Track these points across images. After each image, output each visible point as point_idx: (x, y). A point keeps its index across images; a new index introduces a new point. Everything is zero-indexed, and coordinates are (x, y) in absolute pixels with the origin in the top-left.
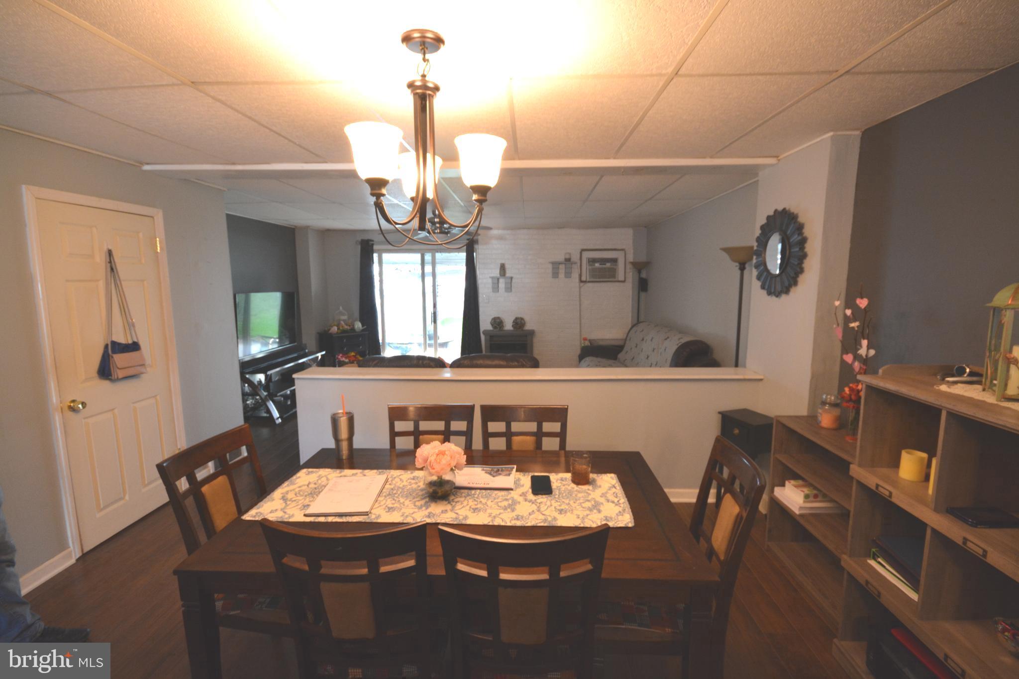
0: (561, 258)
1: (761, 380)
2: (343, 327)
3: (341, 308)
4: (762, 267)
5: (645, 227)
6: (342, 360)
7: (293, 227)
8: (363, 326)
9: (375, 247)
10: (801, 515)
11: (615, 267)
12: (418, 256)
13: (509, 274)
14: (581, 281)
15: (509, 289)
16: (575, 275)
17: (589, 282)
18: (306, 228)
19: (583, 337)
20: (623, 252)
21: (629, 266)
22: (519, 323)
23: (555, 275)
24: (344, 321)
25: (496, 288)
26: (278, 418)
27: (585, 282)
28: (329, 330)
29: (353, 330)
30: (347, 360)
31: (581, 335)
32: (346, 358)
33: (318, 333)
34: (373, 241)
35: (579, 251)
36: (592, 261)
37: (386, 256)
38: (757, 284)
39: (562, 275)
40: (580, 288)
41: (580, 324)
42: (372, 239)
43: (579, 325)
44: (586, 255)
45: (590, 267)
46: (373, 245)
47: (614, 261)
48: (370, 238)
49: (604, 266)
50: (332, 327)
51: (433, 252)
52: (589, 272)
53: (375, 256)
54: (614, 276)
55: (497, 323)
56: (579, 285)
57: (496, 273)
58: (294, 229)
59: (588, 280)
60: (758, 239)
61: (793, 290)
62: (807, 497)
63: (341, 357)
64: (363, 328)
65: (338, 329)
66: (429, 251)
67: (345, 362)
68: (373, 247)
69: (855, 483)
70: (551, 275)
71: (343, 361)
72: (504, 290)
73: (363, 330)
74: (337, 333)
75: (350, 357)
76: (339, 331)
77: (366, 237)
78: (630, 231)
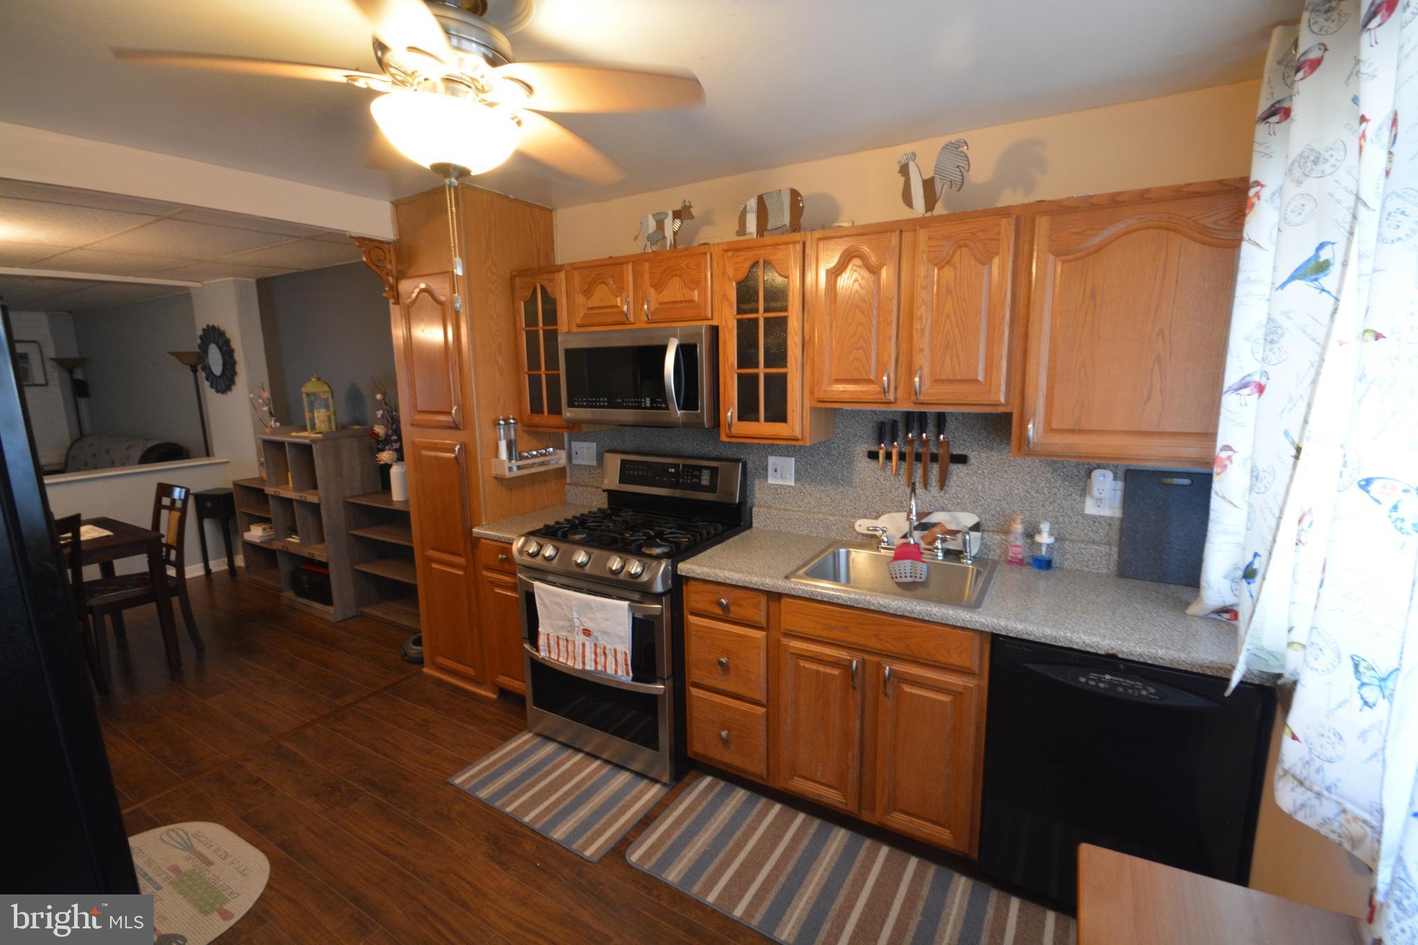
1: (227, 462)
4: (207, 369)
10: (262, 542)
11: (25, 365)
20: (36, 344)
38: (207, 384)
47: (24, 357)
60: (200, 347)
61: (234, 388)
62: (264, 529)
69: (295, 503)
78: (42, 317)
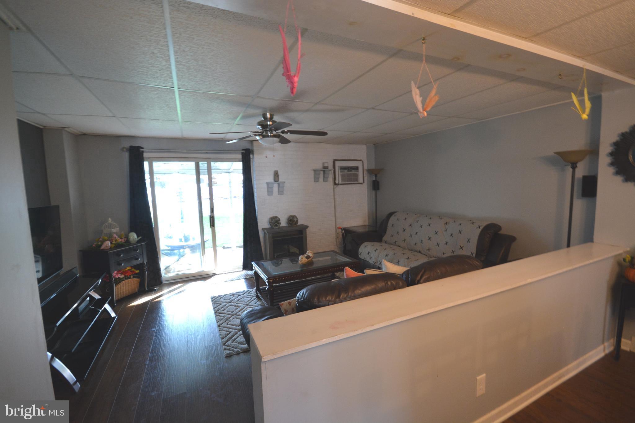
0: (319, 166)
2: (116, 240)
3: (110, 220)
5: (374, 144)
6: (117, 277)
7: (42, 127)
8: (138, 237)
9: (145, 155)
11: (357, 173)
12: (191, 165)
13: (281, 179)
14: (335, 184)
15: (281, 192)
16: (331, 179)
17: (341, 184)
18: (59, 131)
19: (338, 226)
20: (361, 162)
21: (365, 172)
22: (292, 220)
23: (316, 179)
24: (116, 233)
25: (270, 192)
26: (75, 383)
27: (338, 184)
28: (101, 246)
29: (128, 241)
30: (122, 276)
31: (336, 226)
32: (121, 274)
33: (81, 251)
34: (143, 148)
35: (333, 161)
36: (343, 168)
37: (157, 165)
39: (321, 179)
40: (334, 188)
41: (335, 216)
42: (143, 147)
43: (334, 218)
44: (338, 164)
45: (342, 173)
46: (143, 152)
47: (357, 168)
48: (140, 145)
49: (351, 173)
50: (103, 242)
51: (209, 160)
52: (341, 177)
53: (146, 165)
54: (357, 180)
55: (275, 221)
56: (333, 187)
57: (271, 179)
58: (41, 130)
59: (340, 182)
63: (117, 273)
64: (139, 239)
65: (111, 243)
66: (204, 159)
67: (121, 278)
68: (143, 155)
70: (313, 180)
71: (119, 278)
72: (277, 193)
73: (138, 242)
74: (110, 248)
75: (126, 272)
76: (113, 246)
77: (136, 144)
78: (364, 147)
